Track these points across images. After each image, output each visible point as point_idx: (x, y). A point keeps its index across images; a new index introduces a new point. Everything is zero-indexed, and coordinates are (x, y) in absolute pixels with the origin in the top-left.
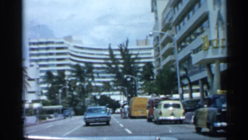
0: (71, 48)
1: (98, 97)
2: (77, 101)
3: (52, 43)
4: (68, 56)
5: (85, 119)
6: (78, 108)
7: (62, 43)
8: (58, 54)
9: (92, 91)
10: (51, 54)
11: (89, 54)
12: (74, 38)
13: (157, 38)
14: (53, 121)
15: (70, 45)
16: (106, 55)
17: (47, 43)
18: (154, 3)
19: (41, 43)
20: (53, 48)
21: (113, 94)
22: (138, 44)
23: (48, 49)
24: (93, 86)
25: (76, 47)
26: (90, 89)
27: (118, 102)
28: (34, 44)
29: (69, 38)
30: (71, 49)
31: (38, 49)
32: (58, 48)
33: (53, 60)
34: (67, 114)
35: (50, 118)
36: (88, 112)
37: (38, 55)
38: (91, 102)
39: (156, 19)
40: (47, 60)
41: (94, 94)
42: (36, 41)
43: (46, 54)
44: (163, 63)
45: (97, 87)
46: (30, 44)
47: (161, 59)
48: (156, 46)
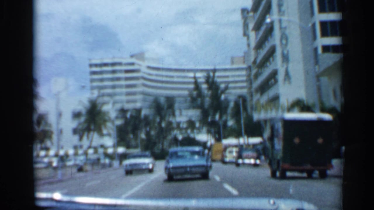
0: (144, 69)
1: (180, 137)
2: (155, 144)
3: (120, 64)
4: (141, 81)
5: (167, 169)
6: (156, 151)
7: (132, 64)
8: (127, 79)
10: (118, 79)
11: (167, 76)
12: (147, 55)
15: (142, 66)
16: (191, 78)
17: (113, 64)
18: (246, 27)
19: (105, 65)
20: (121, 71)
21: (198, 133)
22: (232, 63)
23: (114, 72)
25: (149, 68)
26: (170, 127)
28: (96, 65)
30: (144, 71)
31: (101, 73)
32: (127, 71)
33: (121, 86)
36: (171, 157)
37: (102, 80)
38: (170, 145)
39: (249, 45)
40: (114, 87)
41: (175, 132)
42: (98, 62)
43: (112, 79)
45: (178, 124)
46: (91, 65)
47: (254, 94)
48: (249, 76)
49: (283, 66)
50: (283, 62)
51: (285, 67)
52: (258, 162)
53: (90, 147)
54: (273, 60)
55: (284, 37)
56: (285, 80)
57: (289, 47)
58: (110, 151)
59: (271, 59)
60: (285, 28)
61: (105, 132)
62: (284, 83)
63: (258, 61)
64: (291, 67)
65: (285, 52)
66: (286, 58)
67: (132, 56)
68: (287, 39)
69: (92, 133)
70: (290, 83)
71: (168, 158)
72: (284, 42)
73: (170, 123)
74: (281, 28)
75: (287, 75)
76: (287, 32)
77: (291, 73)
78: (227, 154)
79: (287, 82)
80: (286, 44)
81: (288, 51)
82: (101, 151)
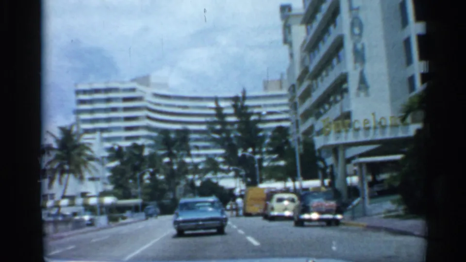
0: (149, 98)
1: (198, 183)
2: (163, 192)
3: (116, 90)
4: (144, 113)
5: (176, 223)
6: (166, 201)
7: (133, 90)
8: (126, 109)
9: (187, 172)
10: (114, 110)
11: (179, 107)
12: (153, 80)
13: (293, 89)
14: (130, 223)
15: (147, 92)
16: (211, 108)
17: (107, 90)
18: (287, 30)
19: (97, 91)
20: (117, 99)
21: (222, 178)
22: (266, 87)
23: (108, 100)
24: (188, 164)
25: (156, 95)
26: (184, 169)
27: (231, 190)
28: (85, 92)
29: (144, 80)
30: (149, 100)
31: (91, 102)
32: (126, 100)
33: (117, 119)
34: (150, 212)
35: (124, 218)
36: (181, 209)
37: (92, 111)
38: (184, 195)
39: (291, 55)
40: (108, 120)
41: (190, 177)
42: (87, 87)
43: (106, 110)
44: (303, 128)
45: (196, 165)
46: (78, 92)
47: (300, 122)
48: (292, 99)
49: (355, 68)
50: (356, 61)
51: (359, 69)
52: (339, 217)
53: (64, 197)
54: (339, 61)
55: (357, 23)
56: (359, 89)
57: (364, 40)
58: (93, 201)
59: (335, 61)
60: (358, 9)
61: (87, 175)
62: (358, 95)
63: (312, 68)
64: (368, 69)
65: (359, 46)
66: (360, 56)
67: (133, 80)
68: (361, 27)
69: (65, 176)
70: (367, 95)
71: (177, 211)
72: (357, 31)
73: (183, 164)
74: (351, 9)
75: (363, 83)
76: (362, 15)
77: (369, 80)
78: (274, 203)
79: (362, 94)
80: (360, 35)
81: (363, 45)
82: (79, 201)
